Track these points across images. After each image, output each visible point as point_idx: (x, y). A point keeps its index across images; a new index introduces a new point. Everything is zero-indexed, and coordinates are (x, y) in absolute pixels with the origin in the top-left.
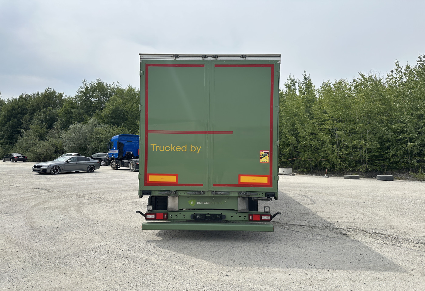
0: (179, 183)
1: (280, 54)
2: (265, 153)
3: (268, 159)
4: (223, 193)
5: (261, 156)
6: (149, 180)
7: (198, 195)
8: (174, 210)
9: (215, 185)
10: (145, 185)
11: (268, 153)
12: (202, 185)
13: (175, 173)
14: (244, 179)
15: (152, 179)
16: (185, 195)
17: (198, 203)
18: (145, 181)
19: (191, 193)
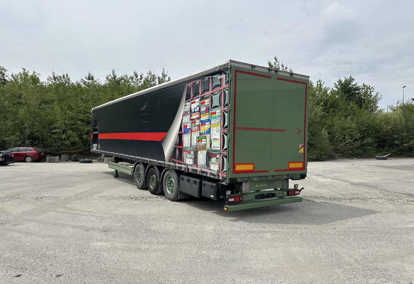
0: (255, 170)
1: (309, 76)
2: (302, 146)
3: (303, 150)
4: (280, 176)
5: (300, 148)
6: (236, 169)
7: (266, 179)
8: (245, 193)
9: (276, 171)
10: (233, 174)
11: (303, 146)
12: (268, 171)
13: (252, 163)
14: (292, 166)
15: (238, 168)
16: (257, 180)
17: (260, 186)
18: (233, 170)
19: (262, 178)
